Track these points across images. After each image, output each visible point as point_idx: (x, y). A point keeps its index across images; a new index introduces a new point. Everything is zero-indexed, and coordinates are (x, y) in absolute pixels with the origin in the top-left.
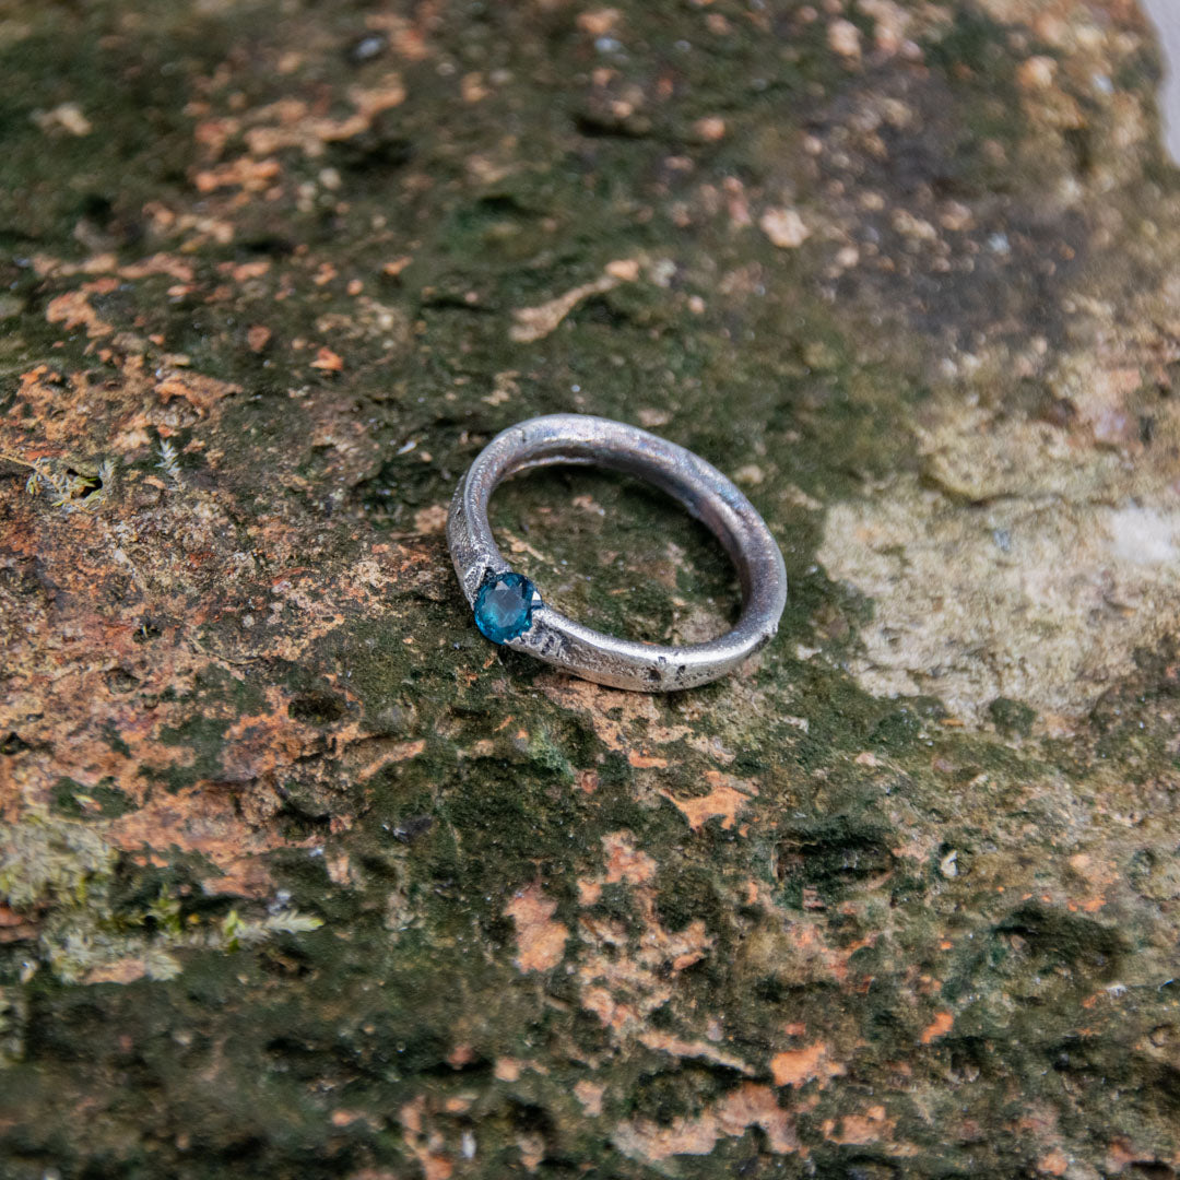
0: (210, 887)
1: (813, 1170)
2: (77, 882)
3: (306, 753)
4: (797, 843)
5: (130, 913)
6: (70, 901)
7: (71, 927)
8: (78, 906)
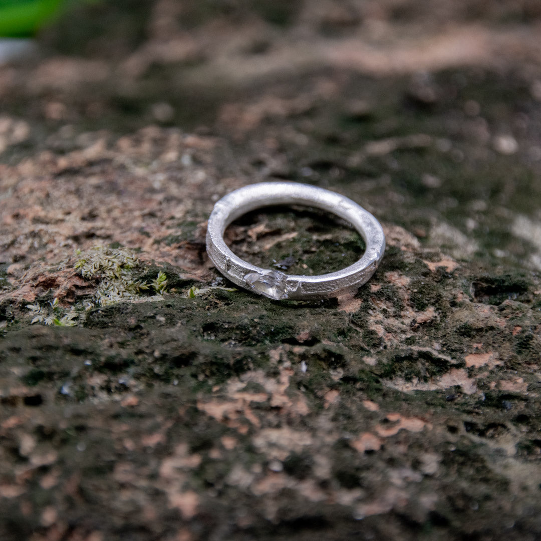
0: (183, 277)
1: (483, 398)
2: (115, 267)
3: (238, 239)
4: (485, 285)
5: (142, 283)
6: (112, 275)
7: (112, 288)
8: (116, 278)
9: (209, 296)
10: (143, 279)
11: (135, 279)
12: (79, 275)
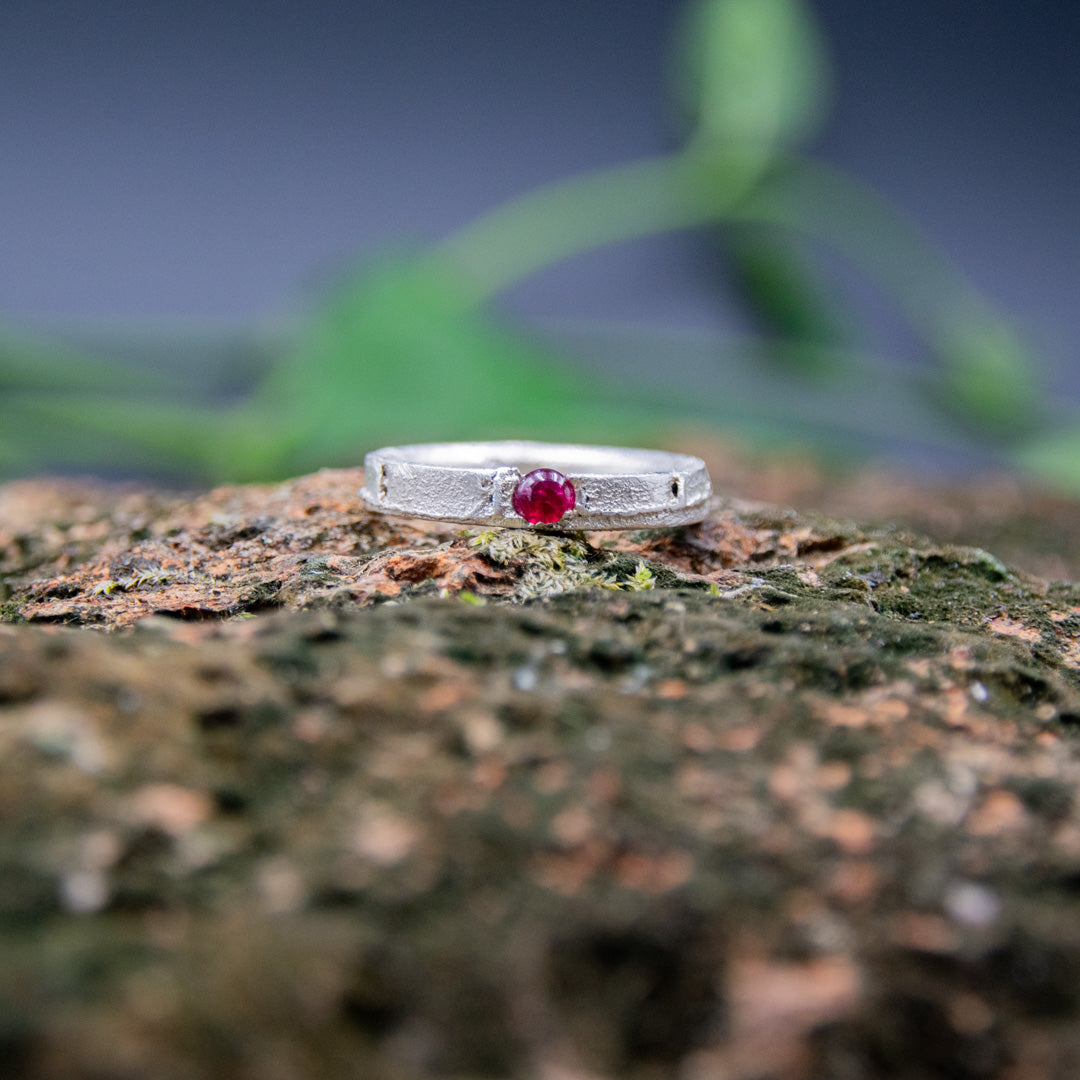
5: (607, 578)
6: (548, 559)
7: (551, 582)
8: (557, 567)
9: (749, 597)
10: (610, 571)
11: (593, 571)
12: (485, 558)
